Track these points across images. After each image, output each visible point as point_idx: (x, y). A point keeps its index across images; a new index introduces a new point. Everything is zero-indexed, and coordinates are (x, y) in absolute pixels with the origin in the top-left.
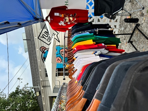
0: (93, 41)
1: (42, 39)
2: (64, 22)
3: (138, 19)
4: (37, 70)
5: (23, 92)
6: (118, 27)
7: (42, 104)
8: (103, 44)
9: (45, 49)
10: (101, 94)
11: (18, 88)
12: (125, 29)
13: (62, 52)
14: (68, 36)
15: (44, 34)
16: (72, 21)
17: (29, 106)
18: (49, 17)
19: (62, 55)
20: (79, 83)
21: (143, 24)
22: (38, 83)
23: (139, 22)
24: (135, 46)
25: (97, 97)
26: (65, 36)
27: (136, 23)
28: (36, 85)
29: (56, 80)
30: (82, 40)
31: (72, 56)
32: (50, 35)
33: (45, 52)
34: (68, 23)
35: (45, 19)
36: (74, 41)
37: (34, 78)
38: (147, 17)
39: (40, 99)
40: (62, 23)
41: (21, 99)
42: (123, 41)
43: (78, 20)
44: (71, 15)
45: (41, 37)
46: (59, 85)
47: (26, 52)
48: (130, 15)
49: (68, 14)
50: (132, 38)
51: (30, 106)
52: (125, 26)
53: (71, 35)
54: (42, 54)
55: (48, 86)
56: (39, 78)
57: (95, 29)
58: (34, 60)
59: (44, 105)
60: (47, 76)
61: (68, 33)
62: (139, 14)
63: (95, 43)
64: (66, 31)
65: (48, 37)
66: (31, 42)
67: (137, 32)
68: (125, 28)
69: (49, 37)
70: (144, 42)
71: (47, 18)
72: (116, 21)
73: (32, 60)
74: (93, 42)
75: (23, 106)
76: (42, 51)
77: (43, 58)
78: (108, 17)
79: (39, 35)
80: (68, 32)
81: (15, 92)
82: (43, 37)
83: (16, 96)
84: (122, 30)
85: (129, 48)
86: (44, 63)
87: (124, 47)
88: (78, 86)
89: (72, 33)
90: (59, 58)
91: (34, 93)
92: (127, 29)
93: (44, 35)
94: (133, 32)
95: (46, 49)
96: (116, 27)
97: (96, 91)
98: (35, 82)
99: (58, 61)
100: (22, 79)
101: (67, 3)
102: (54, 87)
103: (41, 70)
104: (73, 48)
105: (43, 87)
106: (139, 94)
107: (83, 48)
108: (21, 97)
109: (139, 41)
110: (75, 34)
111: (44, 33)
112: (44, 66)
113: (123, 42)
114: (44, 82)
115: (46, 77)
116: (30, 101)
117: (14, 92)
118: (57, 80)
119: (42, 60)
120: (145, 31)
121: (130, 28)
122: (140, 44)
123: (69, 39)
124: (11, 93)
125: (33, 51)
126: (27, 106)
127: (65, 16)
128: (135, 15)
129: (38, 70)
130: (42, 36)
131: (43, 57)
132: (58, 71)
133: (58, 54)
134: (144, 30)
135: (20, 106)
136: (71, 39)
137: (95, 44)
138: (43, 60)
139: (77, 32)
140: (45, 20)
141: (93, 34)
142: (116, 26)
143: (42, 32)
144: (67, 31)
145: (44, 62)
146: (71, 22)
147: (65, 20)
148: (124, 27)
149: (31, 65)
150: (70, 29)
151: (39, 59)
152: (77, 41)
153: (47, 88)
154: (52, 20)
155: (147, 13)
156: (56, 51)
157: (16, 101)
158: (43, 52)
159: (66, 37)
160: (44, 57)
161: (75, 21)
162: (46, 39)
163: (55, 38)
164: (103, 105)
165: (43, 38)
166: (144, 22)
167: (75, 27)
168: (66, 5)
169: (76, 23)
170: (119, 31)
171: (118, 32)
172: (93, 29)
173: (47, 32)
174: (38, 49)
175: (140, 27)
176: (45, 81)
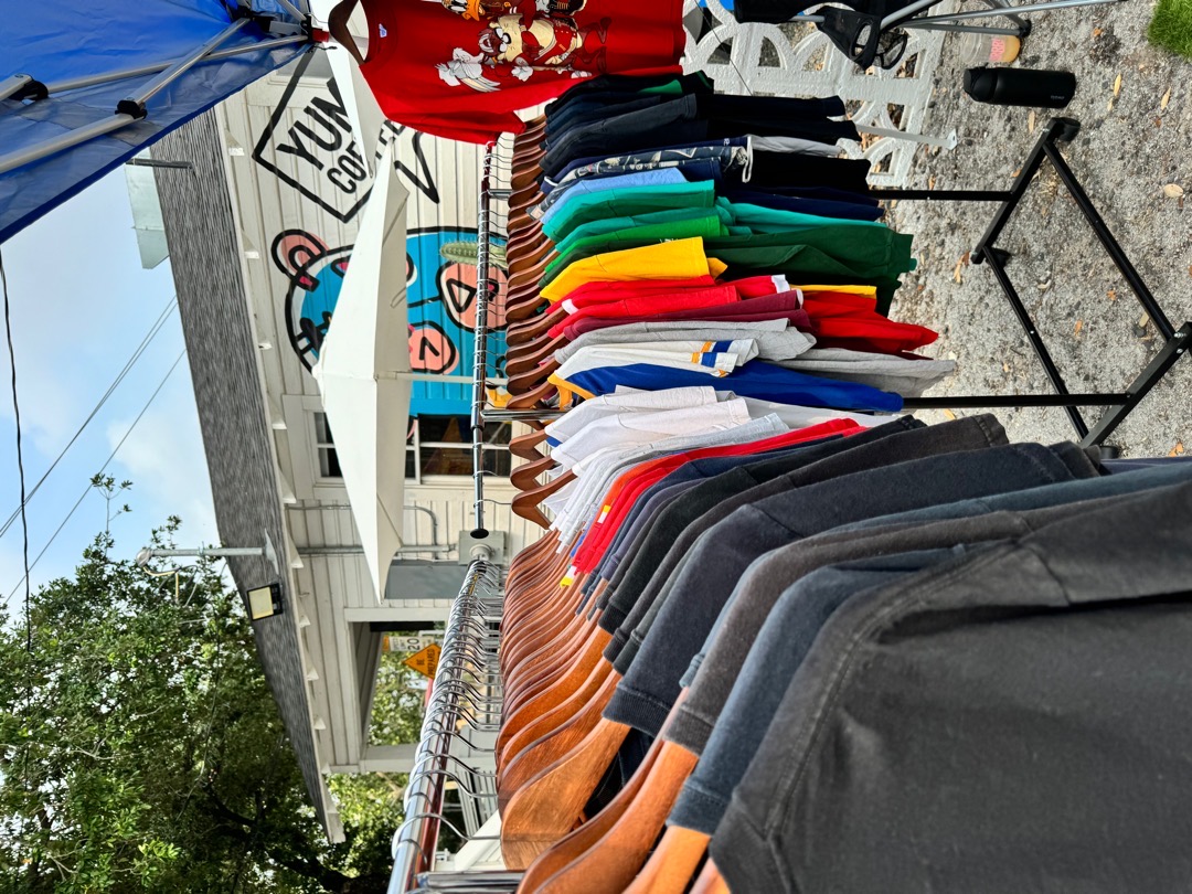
0: (711, 248)
1: (286, 162)
2: (482, 63)
3: (1073, 75)
4: (249, 421)
5: (145, 585)
6: (914, 119)
7: (299, 680)
8: (781, 283)
9: (316, 251)
10: (700, 715)
11: (96, 554)
12: (970, 143)
13: (459, 284)
14: (514, 183)
15: (308, 122)
16: (549, 55)
17: (193, 689)
18: (359, 8)
19: (459, 310)
20: (585, 591)
21: (1100, 123)
22: (258, 523)
23: (1076, 108)
24: (1021, 296)
25: (677, 730)
26: (486, 184)
27: (1054, 113)
28: (246, 535)
29: (409, 508)
30: (622, 234)
32: (357, 136)
33: (315, 282)
34: (515, 72)
35: (326, 28)
36: (561, 235)
37: (228, 483)
38: (1136, 76)
39: (280, 637)
40: (464, 71)
41: (124, 632)
42: (943, 243)
43: (602, 52)
44: (543, 4)
45: (283, 148)
46: (429, 541)
47: (149, 264)
48: (1024, 30)
50: (1008, 227)
51: (204, 686)
52: (970, 117)
53: (542, 181)
54: (286, 289)
55: (341, 547)
56: (273, 485)
57: (732, 144)
58: (225, 342)
59: (311, 683)
60: (334, 469)
61: (511, 153)
62: (1082, 37)
63: (723, 267)
64: (497, 136)
65: (342, 151)
66: (198, 188)
67: (1047, 183)
68: (968, 133)
69: (350, 149)
70: (1087, 267)
71: (341, 13)
72: (910, 69)
73: (203, 338)
74: (708, 256)
75: (145, 688)
76: (293, 272)
77: (298, 330)
78: (846, 43)
79: (267, 134)
80: (516, 149)
81: (73, 580)
82: (301, 151)
83: (87, 614)
84: (944, 153)
85: (981, 299)
86: (309, 368)
87: (945, 290)
88: (578, 618)
89: (548, 162)
90: (433, 336)
91: (226, 592)
92: (981, 151)
93: (309, 134)
94: (1024, 181)
95: (324, 253)
96: (897, 123)
97: (679, 690)
98: (237, 510)
99: (422, 357)
100: (125, 485)
102: (391, 557)
103: (281, 426)
104: (553, 298)
105: (306, 551)
106: (863, 740)
107: (624, 305)
108: (124, 620)
109: (1058, 255)
110: (571, 176)
111: (308, 110)
112: (309, 391)
113: (938, 250)
114: (313, 516)
115: (324, 475)
116: (198, 648)
117: (64, 583)
118: (416, 508)
119: (294, 340)
120: (1111, 186)
121: (1003, 139)
122: (1058, 280)
123: (523, 211)
124: (47, 588)
125: (210, 261)
126: (177, 690)
127: (493, 12)
128: (1055, 45)
129: (261, 424)
130: (292, 144)
131: (297, 316)
132: (422, 439)
133: (422, 303)
134: (1106, 173)
135: (126, 684)
136: (536, 212)
137: (725, 278)
138: (303, 343)
139: (587, 151)
140: (321, 35)
141: (709, 185)
142: (901, 108)
143: (289, 104)
144: (507, 139)
145: (309, 356)
146: (541, 62)
148: (962, 129)
149: (201, 379)
150: (531, 124)
151: (263, 338)
152: (585, 240)
153: (334, 560)
155: (1143, 39)
156: (409, 276)
157: (92, 648)
158: (300, 279)
159: (498, 194)
160: (305, 322)
161: (577, 61)
162: (320, 166)
163: (397, 164)
164: (700, 789)
165: (302, 161)
166: (1111, 114)
167: (579, 114)
169: (584, 74)
170: (922, 158)
171: (915, 160)
172: (715, 138)
173: (330, 110)
174: (254, 255)
175: (1077, 144)
176: (320, 507)
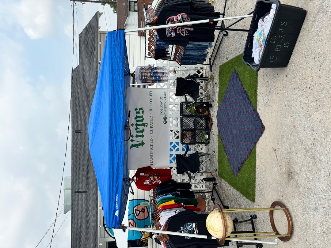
2: (149, 181)
3: (215, 178)
18: (135, 177)
31: (158, 215)
36: (159, 202)
40: (147, 182)
44: (155, 174)
49: (153, 174)
57: (177, 192)
64: (151, 190)
71: (133, 177)
74: (175, 202)
89: (157, 194)
90: (132, 222)
101: (152, 164)
103: (101, 244)
104: (159, 208)
127: (150, 176)
133: (130, 215)
136: (156, 199)
139: (161, 194)
141: (175, 196)
147: (150, 179)
152: (162, 202)
154: (138, 179)
159: (151, 197)
168: (151, 166)
